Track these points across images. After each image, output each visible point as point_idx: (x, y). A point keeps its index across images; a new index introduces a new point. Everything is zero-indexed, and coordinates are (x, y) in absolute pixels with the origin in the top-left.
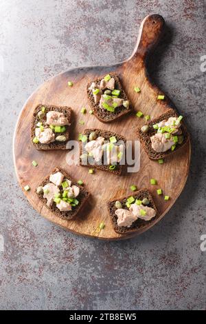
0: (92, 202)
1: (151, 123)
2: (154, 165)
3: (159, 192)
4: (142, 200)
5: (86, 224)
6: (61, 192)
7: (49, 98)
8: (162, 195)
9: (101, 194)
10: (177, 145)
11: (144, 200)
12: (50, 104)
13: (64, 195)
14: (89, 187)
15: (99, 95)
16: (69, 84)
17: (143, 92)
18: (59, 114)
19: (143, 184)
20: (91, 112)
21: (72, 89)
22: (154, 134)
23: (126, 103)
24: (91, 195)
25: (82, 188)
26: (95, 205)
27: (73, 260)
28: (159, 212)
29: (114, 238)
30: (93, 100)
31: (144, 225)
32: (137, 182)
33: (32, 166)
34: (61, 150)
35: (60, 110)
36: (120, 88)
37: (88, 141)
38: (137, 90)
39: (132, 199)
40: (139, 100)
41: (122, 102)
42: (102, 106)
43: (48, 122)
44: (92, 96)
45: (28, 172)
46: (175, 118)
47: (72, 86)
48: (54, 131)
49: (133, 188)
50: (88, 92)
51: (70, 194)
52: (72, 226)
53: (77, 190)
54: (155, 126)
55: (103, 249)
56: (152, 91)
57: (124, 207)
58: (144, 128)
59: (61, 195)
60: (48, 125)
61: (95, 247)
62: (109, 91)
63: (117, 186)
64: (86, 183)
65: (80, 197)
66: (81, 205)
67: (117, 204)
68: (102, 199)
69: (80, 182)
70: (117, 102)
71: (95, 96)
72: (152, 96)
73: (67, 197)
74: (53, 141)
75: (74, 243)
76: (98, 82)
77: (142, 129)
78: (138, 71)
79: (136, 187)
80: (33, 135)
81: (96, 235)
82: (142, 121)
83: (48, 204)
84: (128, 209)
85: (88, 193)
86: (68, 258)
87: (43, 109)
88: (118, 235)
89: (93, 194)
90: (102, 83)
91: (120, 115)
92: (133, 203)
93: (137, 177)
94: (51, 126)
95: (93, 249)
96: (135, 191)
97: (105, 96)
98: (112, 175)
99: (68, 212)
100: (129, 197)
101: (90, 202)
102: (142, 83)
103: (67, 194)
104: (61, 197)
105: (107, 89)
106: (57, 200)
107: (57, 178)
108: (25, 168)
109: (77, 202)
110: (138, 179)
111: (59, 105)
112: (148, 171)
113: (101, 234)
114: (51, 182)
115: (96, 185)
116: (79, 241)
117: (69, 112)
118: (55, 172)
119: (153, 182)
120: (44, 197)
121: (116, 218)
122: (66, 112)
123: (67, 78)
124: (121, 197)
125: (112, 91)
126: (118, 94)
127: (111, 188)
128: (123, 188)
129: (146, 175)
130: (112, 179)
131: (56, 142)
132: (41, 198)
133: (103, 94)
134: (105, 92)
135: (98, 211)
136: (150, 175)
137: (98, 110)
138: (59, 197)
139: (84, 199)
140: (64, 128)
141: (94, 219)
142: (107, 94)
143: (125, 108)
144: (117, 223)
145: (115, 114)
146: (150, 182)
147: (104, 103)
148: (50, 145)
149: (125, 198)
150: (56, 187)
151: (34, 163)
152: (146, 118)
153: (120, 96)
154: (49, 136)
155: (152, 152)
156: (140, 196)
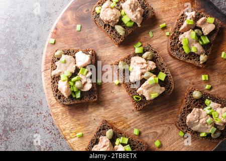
1: (206, 95)
6: (74, 75)
9: (105, 108)
10: (209, 135)
13: (74, 79)
15: (189, 28)
18: (139, 8)
19: (148, 136)
20: (168, 33)
22: (199, 107)
25: (95, 88)
30: (179, 26)
33: (75, 27)
35: (144, 6)
37: (140, 55)
38: (223, 55)
40: (216, 65)
41: (202, 53)
43: (124, 5)
44: (183, 21)
45: (67, 30)
48: (120, 17)
50: (183, 15)
52: (56, 110)
53: (88, 86)
54: (207, 101)
58: (196, 94)
59: (71, 77)
60: (121, 8)
62: (200, 33)
63: (125, 115)
66: (79, 102)
68: (102, 114)
71: (185, 24)
73: (74, 83)
77: (194, 93)
79: (140, 133)
82: (201, 85)
83: (54, 73)
84: (114, 145)
90: (202, 19)
91: (189, 61)
92: (124, 145)
93: (149, 126)
94: (123, 12)
99: (63, 96)
100: (126, 136)
103: (77, 80)
105: (201, 29)
106: (64, 77)
108: (68, 23)
109: (78, 96)
110: (148, 129)
112: (163, 130)
113: (73, 140)
114: (74, 57)
115: (109, 97)
117: (150, 14)
118: (86, 52)
119: (157, 143)
120: (56, 63)
121: (97, 142)
122: (147, 12)
124: (119, 128)
125: (203, 35)
126: (205, 42)
127: (119, 113)
128: (129, 123)
129: (158, 131)
130: (127, 106)
131: (113, 28)
132: (53, 62)
133: (194, 30)
134: (196, 30)
135: (89, 120)
136: (161, 135)
137: (175, 38)
138: (68, 77)
139: (87, 99)
140: (132, 23)
141: (79, 122)
142: (196, 34)
143: (199, 60)
144: (93, 147)
145: (186, 56)
146: (155, 141)
147: (186, 37)
148: (105, 25)
149: (121, 134)
150: (74, 66)
151: (78, 27)
152: (207, 87)
153: (204, 46)
154: (112, 18)
155: (182, 120)
156: (134, 145)
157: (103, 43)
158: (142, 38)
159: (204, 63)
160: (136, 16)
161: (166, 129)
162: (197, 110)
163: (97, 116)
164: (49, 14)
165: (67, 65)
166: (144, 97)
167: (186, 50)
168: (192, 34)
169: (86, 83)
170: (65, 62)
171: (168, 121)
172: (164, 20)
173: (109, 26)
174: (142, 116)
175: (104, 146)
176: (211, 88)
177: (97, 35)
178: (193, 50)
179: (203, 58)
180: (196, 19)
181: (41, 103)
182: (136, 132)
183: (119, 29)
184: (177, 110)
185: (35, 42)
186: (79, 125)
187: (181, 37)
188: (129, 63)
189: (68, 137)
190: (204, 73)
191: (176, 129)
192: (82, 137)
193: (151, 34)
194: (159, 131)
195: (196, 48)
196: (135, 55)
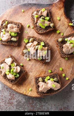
0: (26, 76)
1: (64, 38)
2: (63, 60)
3: (63, 75)
4: (54, 78)
5: (22, 88)
6: (10, 69)
7: (11, 17)
8: (65, 77)
9: (32, 72)
11: (55, 79)
12: (11, 20)
13: (11, 71)
14: (26, 67)
15: (38, 18)
16: (23, 11)
17: (61, 20)
18: (14, 26)
19: (56, 70)
20: (32, 27)
21: (24, 14)
22: (65, 44)
23: (52, 25)
24: (26, 72)
25: (22, 68)
26: (28, 78)
27: (13, 105)
28: (62, 86)
29: (36, 97)
30: (34, 21)
31: (53, 92)
32: (52, 68)
34: (13, 46)
35: (16, 24)
36: (50, 16)
37: (28, 42)
38: (58, 19)
39: (48, 77)
40: (59, 24)
41: (50, 24)
42: (39, 24)
43: (8, 29)
44: (34, 18)
47: (24, 12)
48: (10, 35)
49: (50, 71)
50: (32, 16)
51: (15, 71)
52: (14, 88)
53: (19, 69)
54: (66, 39)
55: (29, 101)
56: (66, 20)
57: (44, 81)
58: (60, 40)
59: (10, 71)
60: (8, 31)
61: (25, 99)
62: (43, 17)
63: (41, 69)
64: (25, 65)
65: (20, 73)
66: (20, 77)
67: (40, 79)
68: (32, 75)
69: (21, 64)
70: (47, 23)
71: (35, 19)
72: (66, 23)
73: (13, 72)
74: (9, 40)
75: (15, 96)
76: (38, 11)
77: (59, 40)
78: (60, 9)
79: (52, 71)
81: (27, 94)
82: (59, 36)
83: (2, 74)
84: (46, 83)
85: (25, 71)
86: (10, 103)
87: (7, 22)
88: (38, 95)
89: (27, 72)
90: (40, 12)
91: (48, 31)
92: (49, 79)
93: (52, 66)
94: (9, 32)
95: (24, 100)
96: (51, 73)
97: (41, 19)
98: (39, 63)
99: (13, 80)
100: (47, 76)
101: (25, 76)
102: (62, 15)
103: (13, 70)
104: (10, 72)
106: (7, 73)
107: (9, 61)
109: (18, 76)
110: (53, 67)
111: (16, 21)
112: (59, 63)
113: (29, 94)
114: (5, 63)
115: (30, 67)
116: (17, 95)
117: (20, 26)
118: (8, 57)
119: (61, 69)
120: (0, 70)
121: (39, 86)
122: (18, 25)
123: (22, 8)
126: (48, 19)
127: (38, 70)
128: (44, 71)
129: (57, 65)
133: (40, 18)
134: (41, 17)
135: (29, 81)
136: (60, 65)
137: (36, 26)
138: (8, 72)
139: (22, 74)
140: (16, 34)
141: (26, 85)
142: (42, 19)
143: (51, 27)
144: (38, 90)
145: (45, 30)
146: (59, 69)
148: (7, 42)
149: (45, 76)
150: (8, 66)
153: (49, 21)
154: (7, 37)
155: (63, 53)
156: (53, 77)
158: (24, 36)
163: (31, 77)
171: (58, 58)
172: (27, 23)
175: (42, 86)
176: (64, 34)
177: (7, 48)
184: (58, 51)
188: (27, 49)
190: (57, 31)
192: (32, 90)
193: (26, 32)
196: (27, 44)
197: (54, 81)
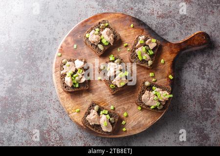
1: (153, 84)
3: (123, 123)
4: (111, 117)
5: (71, 100)
6: (74, 73)
7: (115, 22)
8: (123, 126)
9: (93, 94)
10: (156, 108)
11: (112, 119)
13: (74, 76)
17: (165, 65)
19: (119, 110)
20: (129, 49)
24: (88, 89)
25: (87, 81)
26: (84, 97)
28: (113, 132)
29: (78, 123)
30: (135, 45)
32: (117, 106)
33: (73, 46)
35: (115, 33)
36: (155, 52)
37: (113, 61)
38: (162, 61)
41: (149, 60)
43: (103, 32)
44: (137, 42)
45: (68, 48)
46: (168, 93)
48: (101, 40)
50: (137, 38)
51: (77, 78)
52: (63, 96)
54: (154, 88)
56: (170, 69)
57: (98, 112)
60: (101, 35)
63: (105, 98)
65: (81, 85)
66: (78, 89)
67: (96, 107)
68: (91, 97)
71: (139, 43)
72: (167, 72)
73: (75, 78)
77: (146, 83)
78: (172, 52)
79: (114, 109)
80: (89, 32)
82: (150, 79)
83: (62, 72)
84: (99, 115)
85: (87, 87)
87: (107, 24)
88: (81, 123)
90: (149, 40)
91: (142, 65)
92: (105, 114)
93: (119, 104)
98: (108, 90)
99: (68, 86)
100: (106, 110)
101: (83, 93)
102: (168, 61)
103: (76, 76)
104: (72, 75)
105: (148, 46)
106: (68, 74)
107: (79, 64)
108: (69, 44)
109: (77, 86)
110: (119, 106)
111: (117, 31)
112: (128, 107)
113: (73, 114)
114: (74, 63)
115: (95, 87)
117: (118, 38)
118: (81, 60)
120: (64, 67)
121: (89, 113)
122: (116, 37)
123: (134, 21)
124: (102, 106)
125: (149, 49)
126: (151, 53)
127: (101, 97)
128: (107, 103)
130: (106, 92)
131: (97, 46)
132: (61, 66)
133: (144, 46)
135: (83, 101)
136: (127, 109)
137: (133, 52)
139: (82, 88)
140: (108, 43)
142: (146, 48)
143: (148, 64)
144: (86, 116)
145: (140, 62)
146: (124, 113)
147: (140, 51)
148: (92, 45)
149: (103, 108)
150: (75, 68)
151: (75, 46)
152: (154, 80)
153: (150, 56)
154: (96, 40)
155: (139, 99)
156: (111, 115)
157: (90, 55)
158: (113, 52)
159: (151, 66)
160: (110, 39)
161: (130, 105)
162: (148, 91)
163: (88, 99)
164: (55, 39)
165: (70, 67)
166: (116, 86)
167: (140, 59)
168: (143, 49)
169: (81, 78)
170: (69, 66)
171: (131, 101)
172: (126, 42)
173: (94, 45)
174: (115, 98)
175: (94, 115)
176: (156, 81)
177: (86, 51)
178: (144, 58)
179: (150, 62)
180: (145, 40)
181: (51, 93)
182: (112, 108)
183: (100, 47)
184: (136, 94)
185: (47, 56)
186: (77, 104)
187: (136, 51)
189: (70, 112)
190: (151, 72)
191: (136, 105)
192: (79, 112)
193: (119, 50)
194: (126, 107)
195: (146, 57)
196: (110, 61)
197: (109, 119)
